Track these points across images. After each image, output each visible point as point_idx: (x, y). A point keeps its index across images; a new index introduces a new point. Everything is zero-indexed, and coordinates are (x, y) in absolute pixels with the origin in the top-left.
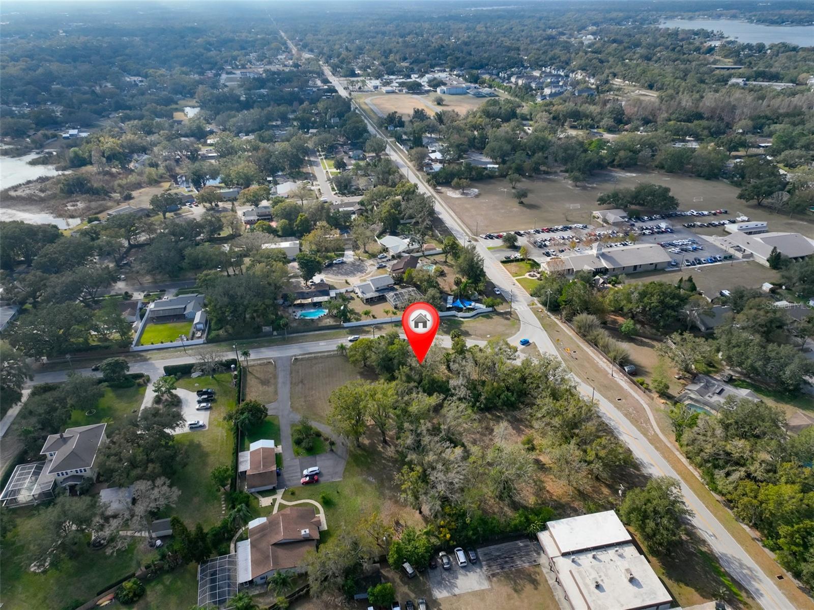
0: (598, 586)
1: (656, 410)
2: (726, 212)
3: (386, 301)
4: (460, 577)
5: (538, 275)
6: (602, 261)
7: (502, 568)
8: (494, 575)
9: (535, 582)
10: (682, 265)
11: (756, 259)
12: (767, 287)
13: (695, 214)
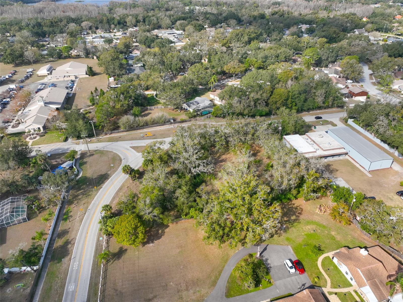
0: (331, 144)
2: (16, 72)
5: (35, 135)
6: (51, 106)
8: (333, 176)
9: (329, 165)
10: (70, 92)
11: (81, 77)
12: (112, 79)
13: (7, 77)
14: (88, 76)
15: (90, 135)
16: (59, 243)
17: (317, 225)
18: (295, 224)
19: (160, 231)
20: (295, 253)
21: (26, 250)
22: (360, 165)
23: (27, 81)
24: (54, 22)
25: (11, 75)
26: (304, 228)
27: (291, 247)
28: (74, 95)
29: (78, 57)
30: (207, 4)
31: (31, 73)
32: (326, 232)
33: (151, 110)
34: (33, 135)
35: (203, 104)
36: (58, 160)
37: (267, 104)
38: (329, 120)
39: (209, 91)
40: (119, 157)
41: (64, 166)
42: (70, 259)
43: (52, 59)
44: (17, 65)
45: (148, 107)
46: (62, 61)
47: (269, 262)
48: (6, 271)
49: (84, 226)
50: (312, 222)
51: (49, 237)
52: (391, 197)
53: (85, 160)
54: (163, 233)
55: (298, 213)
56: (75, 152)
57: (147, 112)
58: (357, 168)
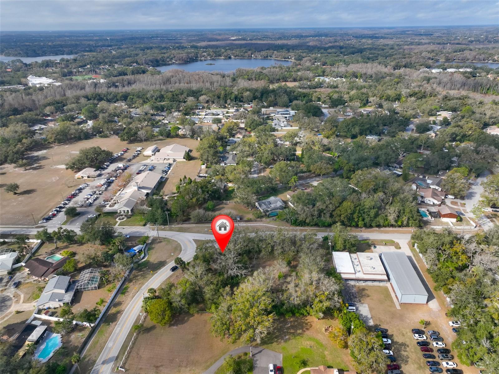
0: (374, 268)
1: (268, 223)
2: (128, 149)
3: (82, 292)
4: (361, 313)
5: (123, 217)
6: (143, 190)
7: (356, 297)
8: (360, 301)
9: (364, 289)
10: (164, 176)
11: (178, 160)
12: (204, 167)
13: (119, 155)
14: (185, 160)
15: (165, 223)
16: (113, 310)
17: (317, 342)
18: (298, 337)
19: (186, 318)
20: (283, 360)
21: (89, 310)
22: (396, 296)
23: (134, 161)
24: (175, 95)
25: (123, 153)
26: (303, 342)
27: (283, 355)
28: (167, 179)
29: (184, 136)
30: (341, 75)
31: (139, 152)
32: (321, 350)
33: (226, 204)
34: (122, 216)
35: (275, 205)
36: (134, 243)
37: (331, 216)
38: (396, 241)
39: (289, 190)
40: (181, 247)
41: (135, 248)
42: (116, 324)
43: (161, 137)
44: (131, 142)
45: (224, 201)
46: (169, 140)
47: (258, 362)
48: (74, 322)
49: (133, 302)
50: (314, 339)
51: (107, 305)
52: (405, 333)
53: (153, 246)
54: (188, 320)
55: (306, 329)
56: (148, 238)
57: (221, 206)
58: (391, 298)
